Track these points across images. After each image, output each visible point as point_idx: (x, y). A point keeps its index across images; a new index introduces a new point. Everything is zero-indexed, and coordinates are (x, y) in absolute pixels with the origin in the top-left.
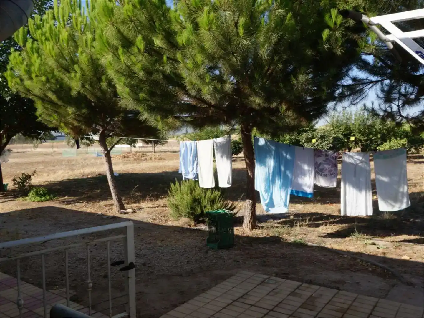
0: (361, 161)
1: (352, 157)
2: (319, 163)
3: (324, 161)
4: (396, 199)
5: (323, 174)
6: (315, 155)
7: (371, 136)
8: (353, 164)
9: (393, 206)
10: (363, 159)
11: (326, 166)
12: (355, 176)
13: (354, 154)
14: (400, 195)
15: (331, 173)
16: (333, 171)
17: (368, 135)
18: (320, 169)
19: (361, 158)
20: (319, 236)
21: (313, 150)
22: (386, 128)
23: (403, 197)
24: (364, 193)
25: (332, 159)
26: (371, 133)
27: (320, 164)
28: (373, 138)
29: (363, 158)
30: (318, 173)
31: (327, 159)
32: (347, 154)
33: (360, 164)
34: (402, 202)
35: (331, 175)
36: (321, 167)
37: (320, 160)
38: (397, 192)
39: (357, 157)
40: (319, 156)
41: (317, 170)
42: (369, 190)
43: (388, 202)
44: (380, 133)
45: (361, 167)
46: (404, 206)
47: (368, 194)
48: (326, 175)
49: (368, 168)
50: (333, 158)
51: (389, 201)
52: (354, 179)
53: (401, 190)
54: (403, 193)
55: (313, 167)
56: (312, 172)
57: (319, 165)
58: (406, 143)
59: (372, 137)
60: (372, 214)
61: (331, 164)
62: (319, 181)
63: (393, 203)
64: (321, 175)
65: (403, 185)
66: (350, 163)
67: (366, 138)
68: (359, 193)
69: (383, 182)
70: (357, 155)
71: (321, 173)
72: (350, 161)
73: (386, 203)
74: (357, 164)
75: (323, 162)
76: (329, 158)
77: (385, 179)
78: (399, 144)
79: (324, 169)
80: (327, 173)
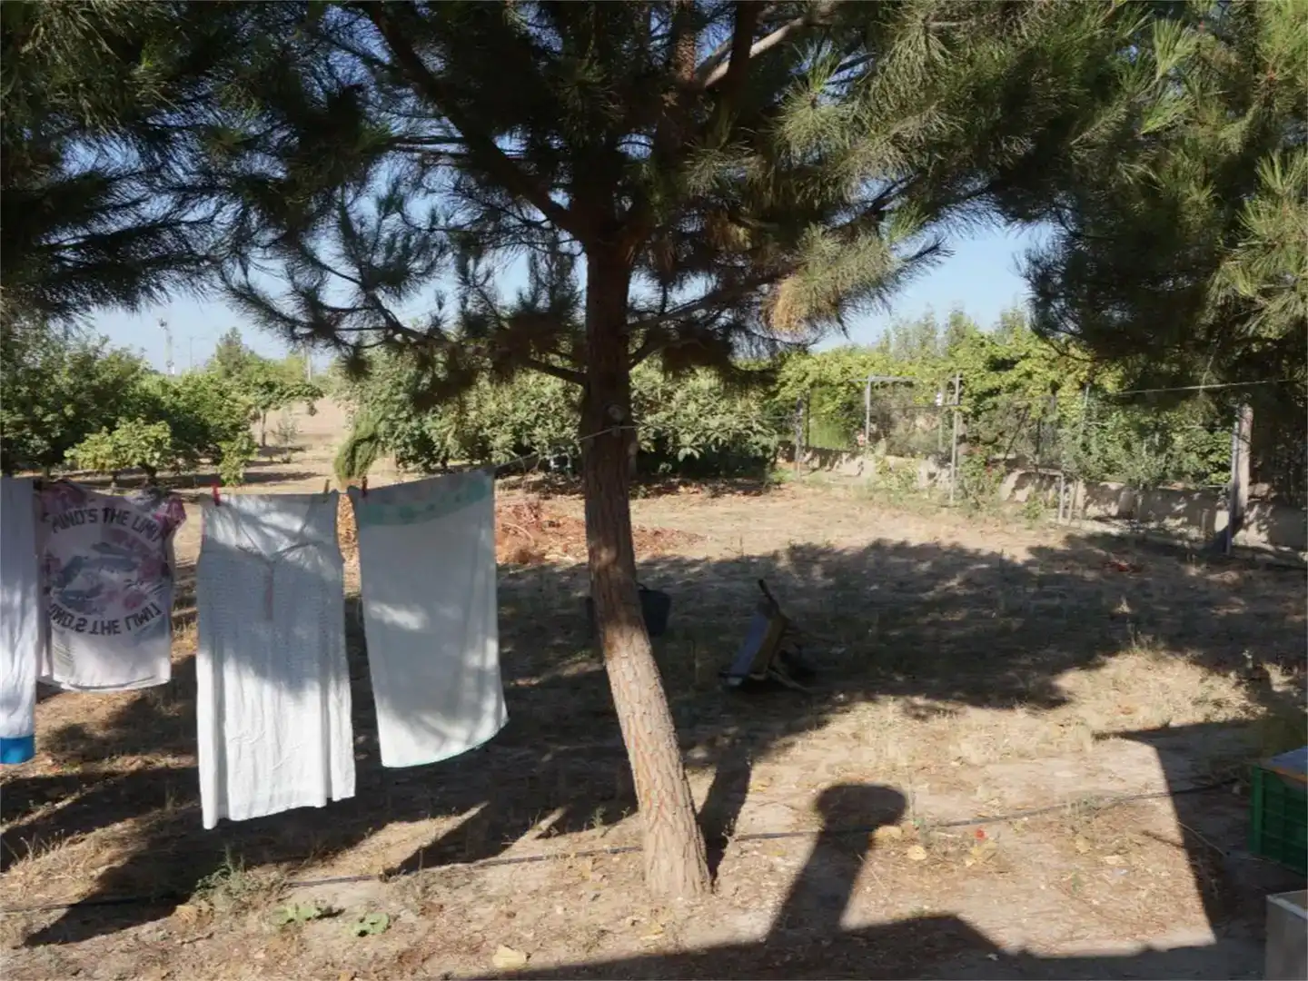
0: (300, 541)
1: (252, 521)
2: (64, 563)
3: (95, 547)
4: (453, 706)
5: (91, 619)
6: (42, 516)
7: (39, 410)
8: (259, 556)
9: (443, 738)
10: (309, 530)
11: (114, 577)
12: (269, 617)
13: (263, 505)
14: (470, 682)
15: (138, 611)
16: (154, 599)
17: (25, 406)
18: (78, 593)
19: (297, 525)
20: (33, 940)
21: (32, 491)
22: (95, 382)
23: (481, 691)
24: (312, 696)
25: (142, 537)
26: (36, 400)
27: (76, 564)
28: (49, 418)
29: (307, 522)
30: (60, 616)
31: (119, 536)
32: (228, 505)
33: (291, 557)
34: (476, 713)
35: (142, 618)
36: (79, 582)
37: (75, 543)
38: (458, 668)
39: (275, 518)
40: (65, 522)
41: (54, 597)
42: (338, 680)
43: (421, 722)
44: (70, 400)
45: (297, 569)
46: (486, 730)
47: (332, 697)
48: (111, 628)
49: (329, 574)
50: (149, 527)
51: (427, 719)
52: (263, 632)
53: (474, 660)
54: (480, 674)
55: (33, 588)
56: (24, 613)
57: (67, 575)
58: (167, 435)
59: (44, 415)
60: (351, 793)
61: (137, 560)
62: (69, 661)
63: (441, 725)
64: (79, 629)
65: (480, 637)
66: (244, 551)
67: (19, 417)
68: (286, 698)
69: (396, 630)
70: (280, 510)
71: (78, 615)
72: (246, 543)
73: (412, 728)
74: (279, 556)
75: (95, 555)
76: (127, 529)
77: (407, 619)
78: (145, 438)
79: (96, 591)
80: (115, 611)
